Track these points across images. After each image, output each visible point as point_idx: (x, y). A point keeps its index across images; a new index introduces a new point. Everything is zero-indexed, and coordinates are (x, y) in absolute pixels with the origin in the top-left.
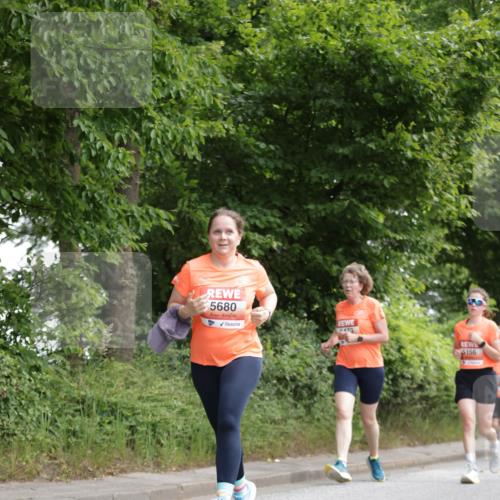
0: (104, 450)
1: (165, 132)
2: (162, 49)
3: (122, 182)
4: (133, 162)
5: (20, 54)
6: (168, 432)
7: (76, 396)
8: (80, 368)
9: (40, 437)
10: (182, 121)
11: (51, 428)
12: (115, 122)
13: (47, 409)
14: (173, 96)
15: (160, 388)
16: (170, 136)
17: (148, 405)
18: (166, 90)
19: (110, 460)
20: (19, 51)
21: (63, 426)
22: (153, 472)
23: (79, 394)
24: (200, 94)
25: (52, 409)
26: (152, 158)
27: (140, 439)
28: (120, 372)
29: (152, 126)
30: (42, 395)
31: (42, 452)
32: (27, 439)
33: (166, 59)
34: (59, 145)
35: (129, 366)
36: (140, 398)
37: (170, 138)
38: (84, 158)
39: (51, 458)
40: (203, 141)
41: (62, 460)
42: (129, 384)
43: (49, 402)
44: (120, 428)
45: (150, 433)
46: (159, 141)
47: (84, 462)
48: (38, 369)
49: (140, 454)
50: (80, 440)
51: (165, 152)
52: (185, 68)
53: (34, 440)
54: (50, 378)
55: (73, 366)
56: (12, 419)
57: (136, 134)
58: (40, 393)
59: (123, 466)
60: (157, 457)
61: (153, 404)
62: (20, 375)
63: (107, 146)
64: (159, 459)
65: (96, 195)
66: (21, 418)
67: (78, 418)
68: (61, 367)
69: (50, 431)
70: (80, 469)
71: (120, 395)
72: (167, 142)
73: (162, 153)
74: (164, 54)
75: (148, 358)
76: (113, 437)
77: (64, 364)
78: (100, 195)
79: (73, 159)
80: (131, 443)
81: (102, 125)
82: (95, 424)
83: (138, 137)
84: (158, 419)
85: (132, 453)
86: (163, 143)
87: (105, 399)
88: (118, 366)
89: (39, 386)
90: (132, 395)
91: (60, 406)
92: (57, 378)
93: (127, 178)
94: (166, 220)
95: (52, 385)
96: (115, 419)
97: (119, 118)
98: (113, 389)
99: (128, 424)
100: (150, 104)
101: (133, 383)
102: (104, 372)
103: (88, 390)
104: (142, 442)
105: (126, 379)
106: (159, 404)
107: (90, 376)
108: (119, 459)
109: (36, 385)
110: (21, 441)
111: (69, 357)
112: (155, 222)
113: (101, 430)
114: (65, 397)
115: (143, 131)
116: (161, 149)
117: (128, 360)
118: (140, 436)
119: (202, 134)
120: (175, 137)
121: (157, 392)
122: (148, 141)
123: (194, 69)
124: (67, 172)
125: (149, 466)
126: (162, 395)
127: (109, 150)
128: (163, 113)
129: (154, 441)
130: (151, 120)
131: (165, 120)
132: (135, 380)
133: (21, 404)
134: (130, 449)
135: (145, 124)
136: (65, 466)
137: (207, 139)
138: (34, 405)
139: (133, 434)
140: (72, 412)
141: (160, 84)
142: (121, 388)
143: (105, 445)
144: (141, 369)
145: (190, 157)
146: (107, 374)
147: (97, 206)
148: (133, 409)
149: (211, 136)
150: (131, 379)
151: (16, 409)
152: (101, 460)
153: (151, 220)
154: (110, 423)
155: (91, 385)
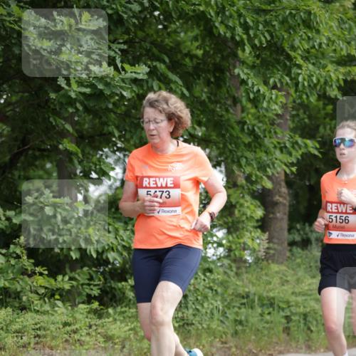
0: (264, 336)
1: (310, 76)
2: (308, 8)
3: (275, 118)
4: (284, 101)
5: (193, 16)
6: (317, 321)
7: (241, 292)
8: (244, 270)
9: (214, 325)
10: (324, 67)
11: (221, 319)
12: (269, 69)
13: (219, 303)
14: (317, 47)
15: (310, 285)
16: (314, 80)
17: (300, 299)
18: (311, 43)
19: (270, 344)
20: (191, 13)
21: (231, 317)
22: (305, 353)
23: (244, 291)
24: (339, 45)
25: (223, 303)
26: (300, 97)
27: (294, 326)
28: (277, 272)
29: (300, 71)
30: (214, 292)
31: (215, 337)
32: (203, 328)
33: (312, 17)
34: (224, 90)
35: (283, 268)
36: (293, 293)
37: (315, 81)
38: (244, 100)
39: (223, 343)
40: (342, 83)
41: (231, 344)
42: (284, 282)
43: (220, 298)
44: (278, 318)
45: (302, 321)
46: (306, 84)
47: (249, 346)
48: (210, 271)
49: (295, 338)
50: (245, 328)
51: (311, 93)
52: (327, 23)
53: (209, 328)
54: (220, 277)
55: (238, 268)
56: (191, 311)
57: (287, 79)
58: (212, 290)
59: (280, 349)
60: (308, 341)
61: (304, 298)
62: (197, 276)
63: (263, 89)
64: (310, 343)
65: (256, 128)
66: (198, 310)
67: (243, 310)
68: (228, 269)
69: (221, 321)
70: (246, 351)
71: (277, 291)
72: (312, 85)
73: (309, 94)
74: (309, 13)
75: (299, 260)
76: (272, 325)
77: (231, 267)
78: (259, 128)
79: (235, 101)
80: (287, 330)
81: (259, 72)
82: (258, 315)
83: (289, 82)
84: (308, 310)
85: (288, 338)
86: (310, 86)
87: (265, 294)
88: (275, 267)
89: (212, 284)
90: (286, 291)
91: (228, 301)
92: (225, 277)
93: (279, 115)
94: (313, 147)
95: (222, 284)
96: (274, 310)
97: (273, 66)
98: (271, 286)
99: (284, 314)
100: (298, 54)
101: (287, 281)
102: (264, 272)
103: (251, 287)
104: (296, 329)
105: (281, 278)
106: (309, 298)
107: (252, 276)
108: (277, 343)
109: (209, 283)
110: (198, 329)
111: (235, 261)
112: (303, 150)
113: (262, 320)
114: (233, 293)
115: (293, 76)
116: (308, 91)
117: (282, 263)
118: (294, 324)
119: (341, 77)
120: (319, 81)
121: (306, 288)
122: (297, 84)
123: (334, 24)
124: (231, 111)
125: (301, 348)
126: (311, 290)
127: (264, 93)
128: (309, 61)
129: (306, 329)
130: (299, 67)
131: (311, 67)
132: (289, 278)
133: (197, 299)
134: (286, 335)
135: (295, 70)
136: (234, 349)
137: (345, 81)
138: (208, 300)
139: (288, 323)
140: (238, 305)
141: (306, 38)
142: (277, 286)
143: (266, 332)
144: (293, 270)
145: (333, 96)
146: (266, 275)
147: (256, 137)
148: (288, 302)
149: (349, 79)
150: (285, 278)
151: (193, 303)
152: (263, 343)
153: (300, 149)
154: (269, 313)
155: (253, 283)
